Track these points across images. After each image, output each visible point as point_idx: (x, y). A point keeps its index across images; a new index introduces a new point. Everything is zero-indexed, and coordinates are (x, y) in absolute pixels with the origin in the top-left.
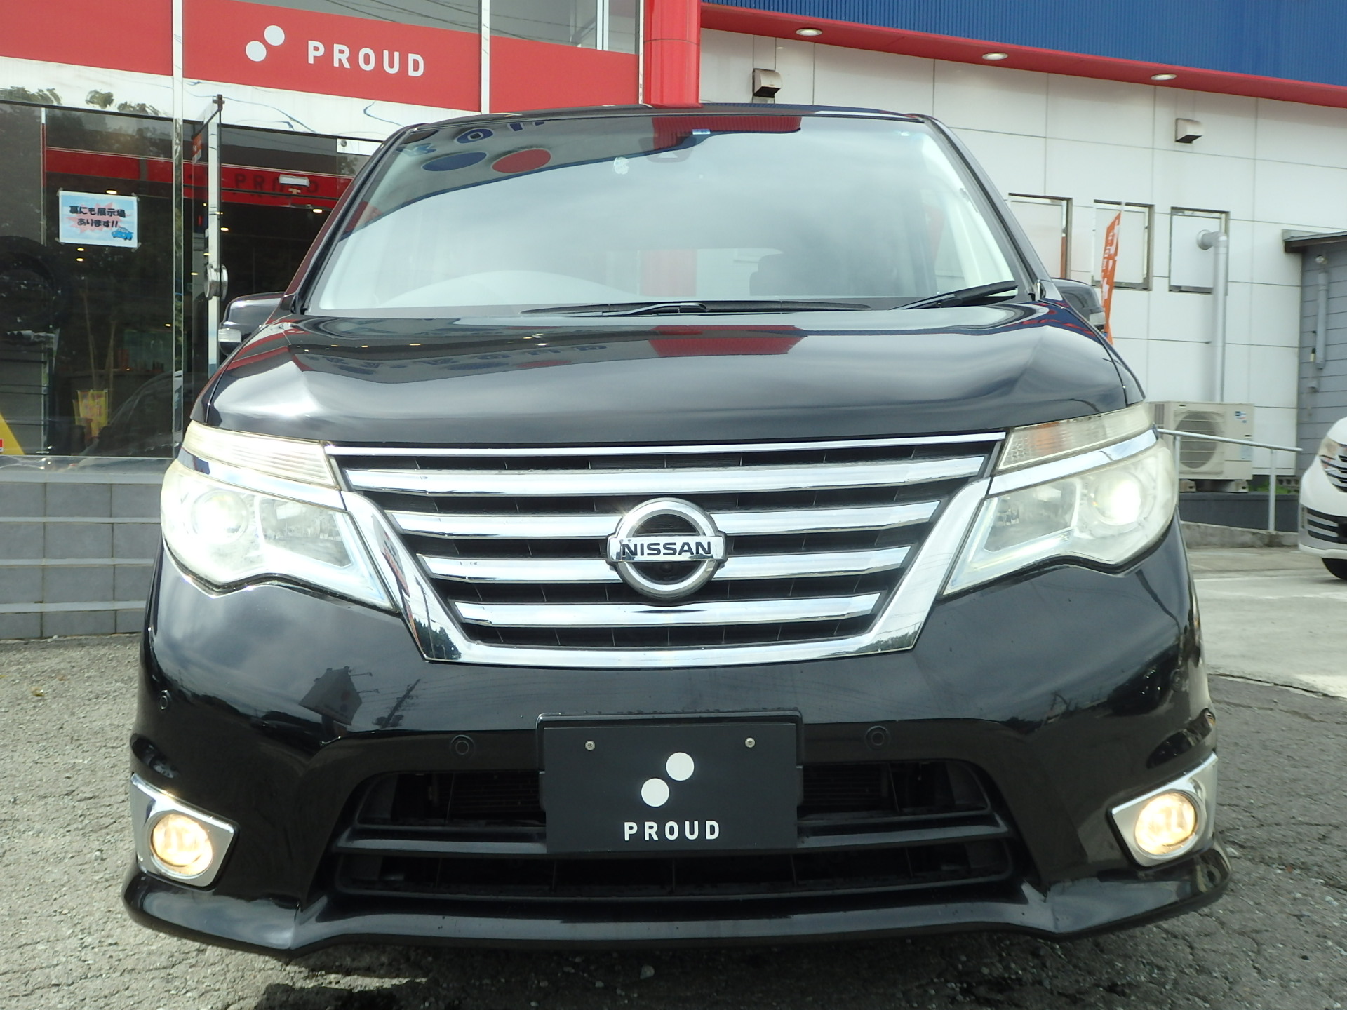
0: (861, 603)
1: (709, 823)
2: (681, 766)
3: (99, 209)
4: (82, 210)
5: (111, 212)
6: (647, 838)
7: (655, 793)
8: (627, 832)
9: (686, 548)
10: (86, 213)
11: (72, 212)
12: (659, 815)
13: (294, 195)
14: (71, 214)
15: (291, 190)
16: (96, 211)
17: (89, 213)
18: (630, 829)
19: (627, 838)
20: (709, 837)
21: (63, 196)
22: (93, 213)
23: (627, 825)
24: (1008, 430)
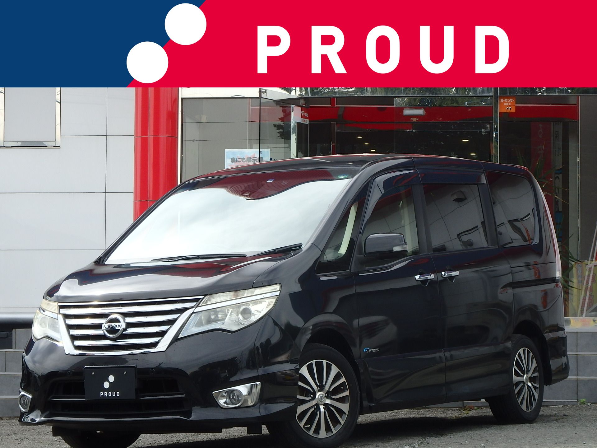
0: (155, 340)
1: (117, 392)
2: (111, 378)
3: (247, 158)
4: (238, 160)
5: (254, 159)
6: (105, 396)
7: (106, 385)
8: (101, 395)
9: (116, 326)
10: (240, 162)
11: (232, 162)
12: (107, 390)
13: (414, 122)
14: (231, 163)
15: (412, 119)
16: (246, 160)
17: (242, 161)
18: (102, 394)
19: (101, 396)
20: (117, 396)
21: (227, 152)
22: (244, 161)
23: (101, 393)
24: (205, 295)
